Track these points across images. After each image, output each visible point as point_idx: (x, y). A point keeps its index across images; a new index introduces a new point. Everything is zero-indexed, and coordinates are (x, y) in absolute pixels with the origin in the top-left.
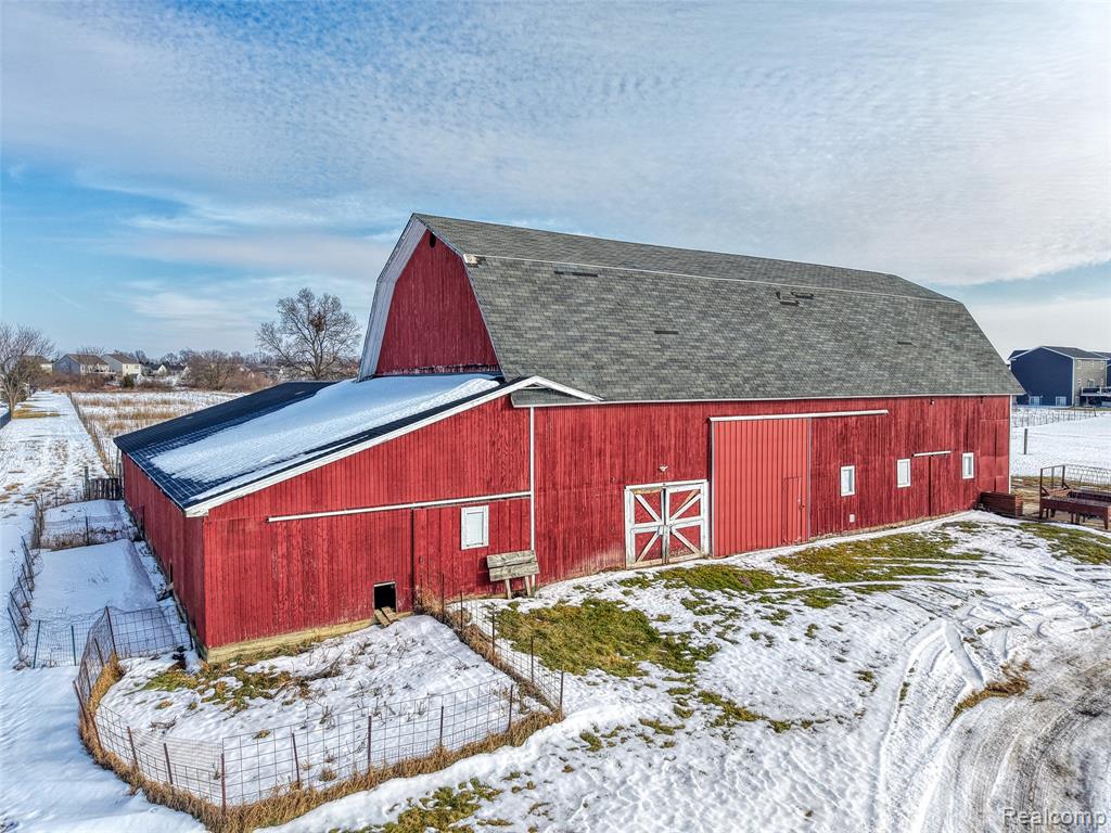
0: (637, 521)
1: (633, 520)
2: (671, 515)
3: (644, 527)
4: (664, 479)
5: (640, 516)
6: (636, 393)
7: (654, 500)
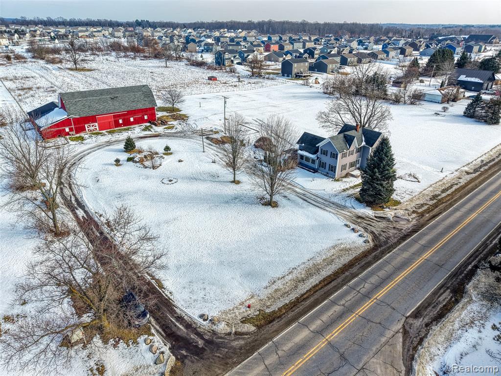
2: (92, 127)
3: (89, 129)
4: (90, 123)
5: (88, 127)
6: (84, 115)
7: (90, 126)
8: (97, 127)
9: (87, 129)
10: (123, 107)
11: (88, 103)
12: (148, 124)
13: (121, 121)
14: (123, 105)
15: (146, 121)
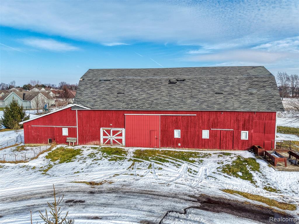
0: (104, 135)
1: (103, 135)
2: (113, 135)
3: (105, 137)
4: (111, 127)
5: (105, 134)
6: (101, 108)
7: (109, 132)
8: (123, 138)
9: (102, 137)
10: (189, 101)
11: (121, 87)
12: (247, 155)
13: (177, 134)
14: (192, 97)
15: (243, 145)
